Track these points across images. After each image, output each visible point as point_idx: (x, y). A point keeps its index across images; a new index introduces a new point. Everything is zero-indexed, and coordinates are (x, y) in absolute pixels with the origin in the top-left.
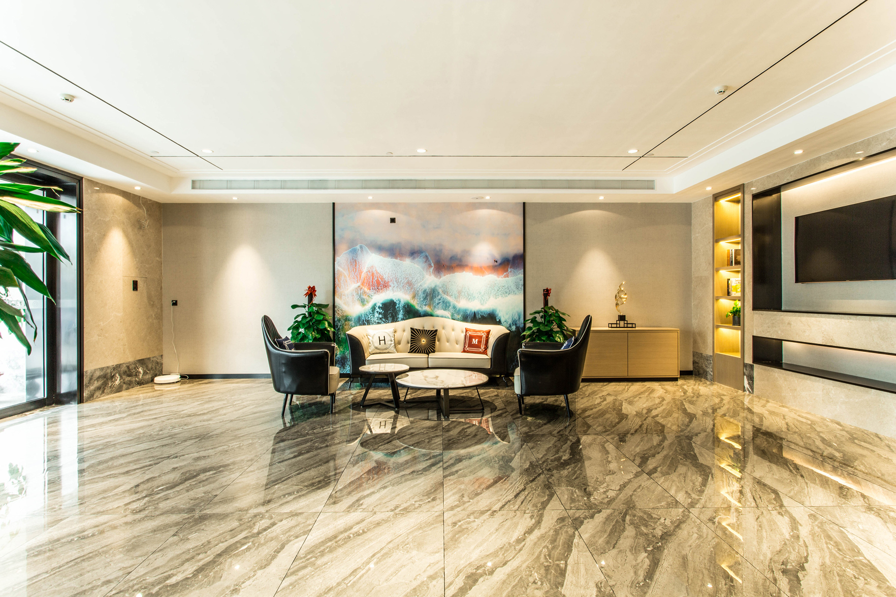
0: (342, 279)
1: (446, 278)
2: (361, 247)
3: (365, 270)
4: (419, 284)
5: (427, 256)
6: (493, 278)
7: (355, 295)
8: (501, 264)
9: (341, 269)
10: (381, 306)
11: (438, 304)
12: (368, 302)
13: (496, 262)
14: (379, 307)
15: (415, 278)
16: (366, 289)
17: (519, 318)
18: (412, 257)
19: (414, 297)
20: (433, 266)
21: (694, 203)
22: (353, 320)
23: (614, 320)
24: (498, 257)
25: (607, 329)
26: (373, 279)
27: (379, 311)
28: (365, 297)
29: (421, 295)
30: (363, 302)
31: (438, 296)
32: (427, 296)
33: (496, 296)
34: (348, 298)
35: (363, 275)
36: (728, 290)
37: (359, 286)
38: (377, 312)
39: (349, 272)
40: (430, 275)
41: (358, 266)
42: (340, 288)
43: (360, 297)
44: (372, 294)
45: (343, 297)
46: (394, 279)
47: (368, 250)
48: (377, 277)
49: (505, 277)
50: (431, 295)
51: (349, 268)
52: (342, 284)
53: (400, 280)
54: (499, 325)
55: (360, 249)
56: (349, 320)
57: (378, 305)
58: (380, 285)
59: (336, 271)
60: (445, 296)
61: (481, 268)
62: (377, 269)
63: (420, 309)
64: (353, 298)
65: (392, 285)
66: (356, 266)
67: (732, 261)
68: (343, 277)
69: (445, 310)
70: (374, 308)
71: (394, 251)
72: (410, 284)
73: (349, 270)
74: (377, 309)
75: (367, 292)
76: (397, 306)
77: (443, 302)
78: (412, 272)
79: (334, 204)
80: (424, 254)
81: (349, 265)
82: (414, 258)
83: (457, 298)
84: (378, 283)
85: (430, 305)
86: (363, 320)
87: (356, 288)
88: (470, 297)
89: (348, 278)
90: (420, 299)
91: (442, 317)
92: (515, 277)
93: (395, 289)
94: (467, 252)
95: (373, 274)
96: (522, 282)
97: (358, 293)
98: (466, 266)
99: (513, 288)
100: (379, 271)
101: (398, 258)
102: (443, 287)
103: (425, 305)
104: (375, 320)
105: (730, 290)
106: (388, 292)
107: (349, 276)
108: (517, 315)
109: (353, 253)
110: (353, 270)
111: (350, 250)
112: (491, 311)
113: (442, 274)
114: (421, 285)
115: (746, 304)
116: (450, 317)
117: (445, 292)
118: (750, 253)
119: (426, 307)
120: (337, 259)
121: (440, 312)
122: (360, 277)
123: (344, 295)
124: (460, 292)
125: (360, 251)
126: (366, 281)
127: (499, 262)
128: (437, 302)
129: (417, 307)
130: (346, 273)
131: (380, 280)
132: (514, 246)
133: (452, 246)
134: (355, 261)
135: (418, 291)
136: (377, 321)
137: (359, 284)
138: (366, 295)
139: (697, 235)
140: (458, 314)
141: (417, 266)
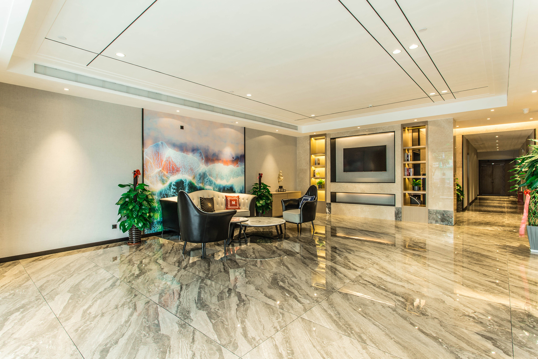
0: (149, 165)
1: (211, 166)
2: (162, 143)
3: (164, 160)
4: (197, 170)
5: (201, 153)
6: (231, 167)
7: (158, 176)
8: (235, 160)
9: (148, 158)
10: (175, 184)
11: (207, 182)
12: (166, 181)
13: (233, 158)
14: (174, 185)
15: (195, 166)
16: (165, 173)
17: (243, 189)
18: (193, 153)
19: (194, 178)
20: (204, 159)
21: (299, 137)
22: (157, 194)
23: (277, 188)
24: (234, 156)
25: (275, 193)
26: (170, 166)
27: (174, 187)
28: (164, 178)
29: (198, 176)
30: (163, 182)
31: (206, 177)
32: (201, 177)
33: (233, 177)
34: (153, 178)
35: (163, 163)
36: (314, 175)
37: (161, 171)
38: (173, 188)
39: (154, 160)
40: (203, 165)
41: (160, 157)
42: (147, 171)
43: (161, 178)
44: (169, 176)
45: (149, 178)
46: (183, 166)
47: (166, 145)
48: (173, 165)
49: (237, 167)
50: (203, 177)
51: (154, 157)
52: (149, 169)
53: (186, 167)
54: (235, 193)
55: (161, 145)
56: (154, 195)
57: (173, 184)
58: (174, 170)
59: (144, 159)
60: (210, 177)
61: (227, 161)
62: (172, 159)
63: (197, 185)
64: (157, 179)
65: (182, 170)
66: (158, 156)
67: (316, 163)
68: (149, 163)
69: (210, 185)
70: (170, 186)
71: (182, 148)
72: (192, 169)
73: (154, 159)
74: (172, 186)
75: (166, 174)
76: (185, 184)
77: (209, 181)
78: (193, 162)
79: (143, 109)
80: (199, 151)
81: (154, 155)
82: (194, 153)
83: (216, 178)
84: (173, 169)
85: (202, 183)
86: (164, 194)
87: (159, 172)
88: (222, 178)
89: (153, 165)
90: (197, 179)
91: (209, 190)
92: (241, 167)
93: (183, 173)
94: (220, 152)
95: (170, 162)
96: (244, 170)
97: (160, 175)
98: (220, 160)
99: (240, 173)
100: (173, 160)
101: (185, 153)
102: (209, 172)
103: (200, 183)
104: (171, 194)
105: (315, 175)
106: (179, 175)
107: (154, 163)
108: (242, 188)
109: (157, 147)
110: (157, 159)
111: (154, 144)
112: (231, 186)
113: (209, 164)
114: (198, 171)
115: (327, 180)
116: (212, 189)
117: (210, 175)
118: (329, 160)
119: (201, 184)
120: (145, 150)
121: (207, 187)
122: (162, 164)
123: (150, 177)
124: (217, 175)
125: (161, 146)
126: (165, 167)
127: (235, 158)
128: (206, 181)
129: (196, 184)
130: (151, 161)
131: (174, 167)
132: (241, 151)
133: (213, 148)
134: (158, 152)
135: (196, 174)
136: (172, 194)
137: (161, 169)
138: (165, 176)
139: (300, 151)
140: (217, 188)
141: (196, 159)
